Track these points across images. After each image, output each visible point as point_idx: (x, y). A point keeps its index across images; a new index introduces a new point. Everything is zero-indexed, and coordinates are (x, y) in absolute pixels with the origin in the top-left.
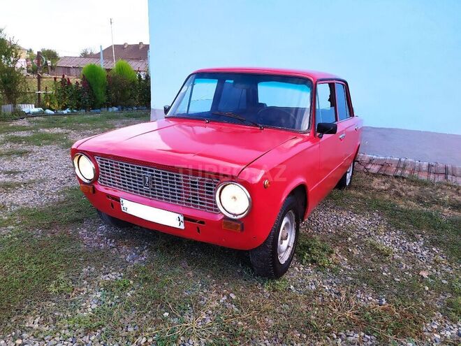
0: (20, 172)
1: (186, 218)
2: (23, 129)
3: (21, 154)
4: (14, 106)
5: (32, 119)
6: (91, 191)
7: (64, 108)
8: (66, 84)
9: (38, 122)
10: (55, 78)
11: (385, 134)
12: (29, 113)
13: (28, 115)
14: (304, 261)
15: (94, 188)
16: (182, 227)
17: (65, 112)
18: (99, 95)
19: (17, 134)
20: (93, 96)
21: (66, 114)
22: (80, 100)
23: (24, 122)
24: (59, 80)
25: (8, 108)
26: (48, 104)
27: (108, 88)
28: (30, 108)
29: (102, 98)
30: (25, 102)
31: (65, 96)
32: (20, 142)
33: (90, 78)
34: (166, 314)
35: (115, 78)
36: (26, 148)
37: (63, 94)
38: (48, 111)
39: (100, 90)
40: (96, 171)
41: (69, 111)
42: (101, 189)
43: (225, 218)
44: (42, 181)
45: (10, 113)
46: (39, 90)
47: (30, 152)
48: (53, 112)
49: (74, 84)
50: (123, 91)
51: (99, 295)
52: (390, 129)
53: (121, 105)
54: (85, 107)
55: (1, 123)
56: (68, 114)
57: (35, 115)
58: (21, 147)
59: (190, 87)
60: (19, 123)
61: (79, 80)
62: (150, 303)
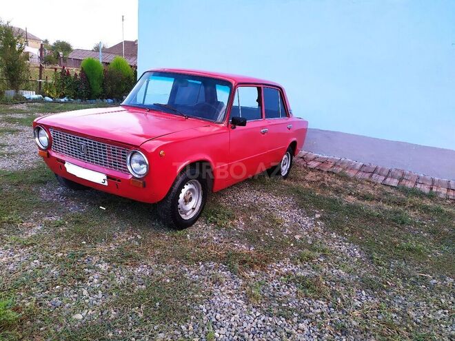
0: (8, 146)
1: (109, 177)
2: (20, 112)
3: (12, 132)
4: (17, 92)
5: (31, 104)
6: (46, 156)
7: (62, 97)
8: (65, 74)
9: (36, 107)
10: (56, 69)
11: (329, 136)
12: (30, 99)
13: (28, 101)
14: (208, 222)
15: (48, 154)
16: (106, 184)
17: (62, 100)
18: (95, 87)
19: (13, 116)
20: (89, 87)
21: (63, 102)
22: (77, 90)
23: (24, 107)
24: (59, 71)
25: (11, 93)
26: (48, 92)
27: (104, 81)
28: (31, 95)
29: (99, 90)
30: (26, 89)
31: (63, 85)
32: (15, 122)
33: (89, 71)
34: (84, 242)
35: (111, 72)
36: (19, 128)
37: (61, 84)
38: (47, 98)
39: (95, 82)
40: (50, 140)
41: (67, 100)
42: (54, 154)
43: (133, 177)
44: (24, 153)
45: (12, 98)
46: (40, 79)
47: (20, 131)
48: (51, 100)
49: (73, 75)
50: (119, 85)
51: (39, 228)
52: (334, 132)
53: (116, 98)
54: (81, 97)
55: (2, 105)
56: (65, 102)
57: (34, 100)
58: (13, 126)
59: (146, 83)
60: (19, 107)
61: (78, 73)
62: (74, 234)
